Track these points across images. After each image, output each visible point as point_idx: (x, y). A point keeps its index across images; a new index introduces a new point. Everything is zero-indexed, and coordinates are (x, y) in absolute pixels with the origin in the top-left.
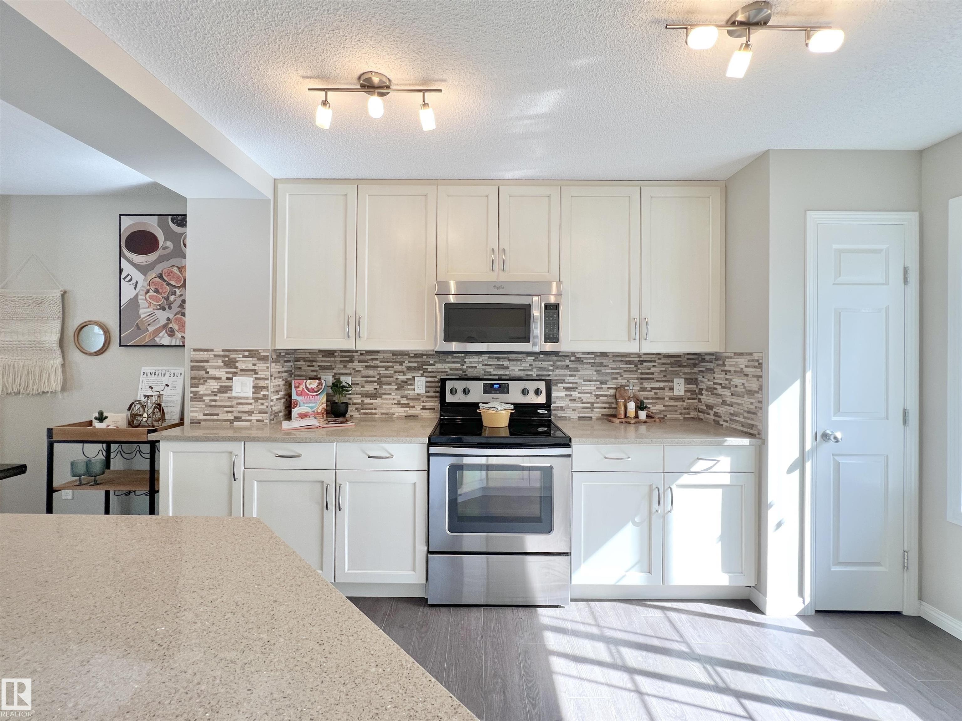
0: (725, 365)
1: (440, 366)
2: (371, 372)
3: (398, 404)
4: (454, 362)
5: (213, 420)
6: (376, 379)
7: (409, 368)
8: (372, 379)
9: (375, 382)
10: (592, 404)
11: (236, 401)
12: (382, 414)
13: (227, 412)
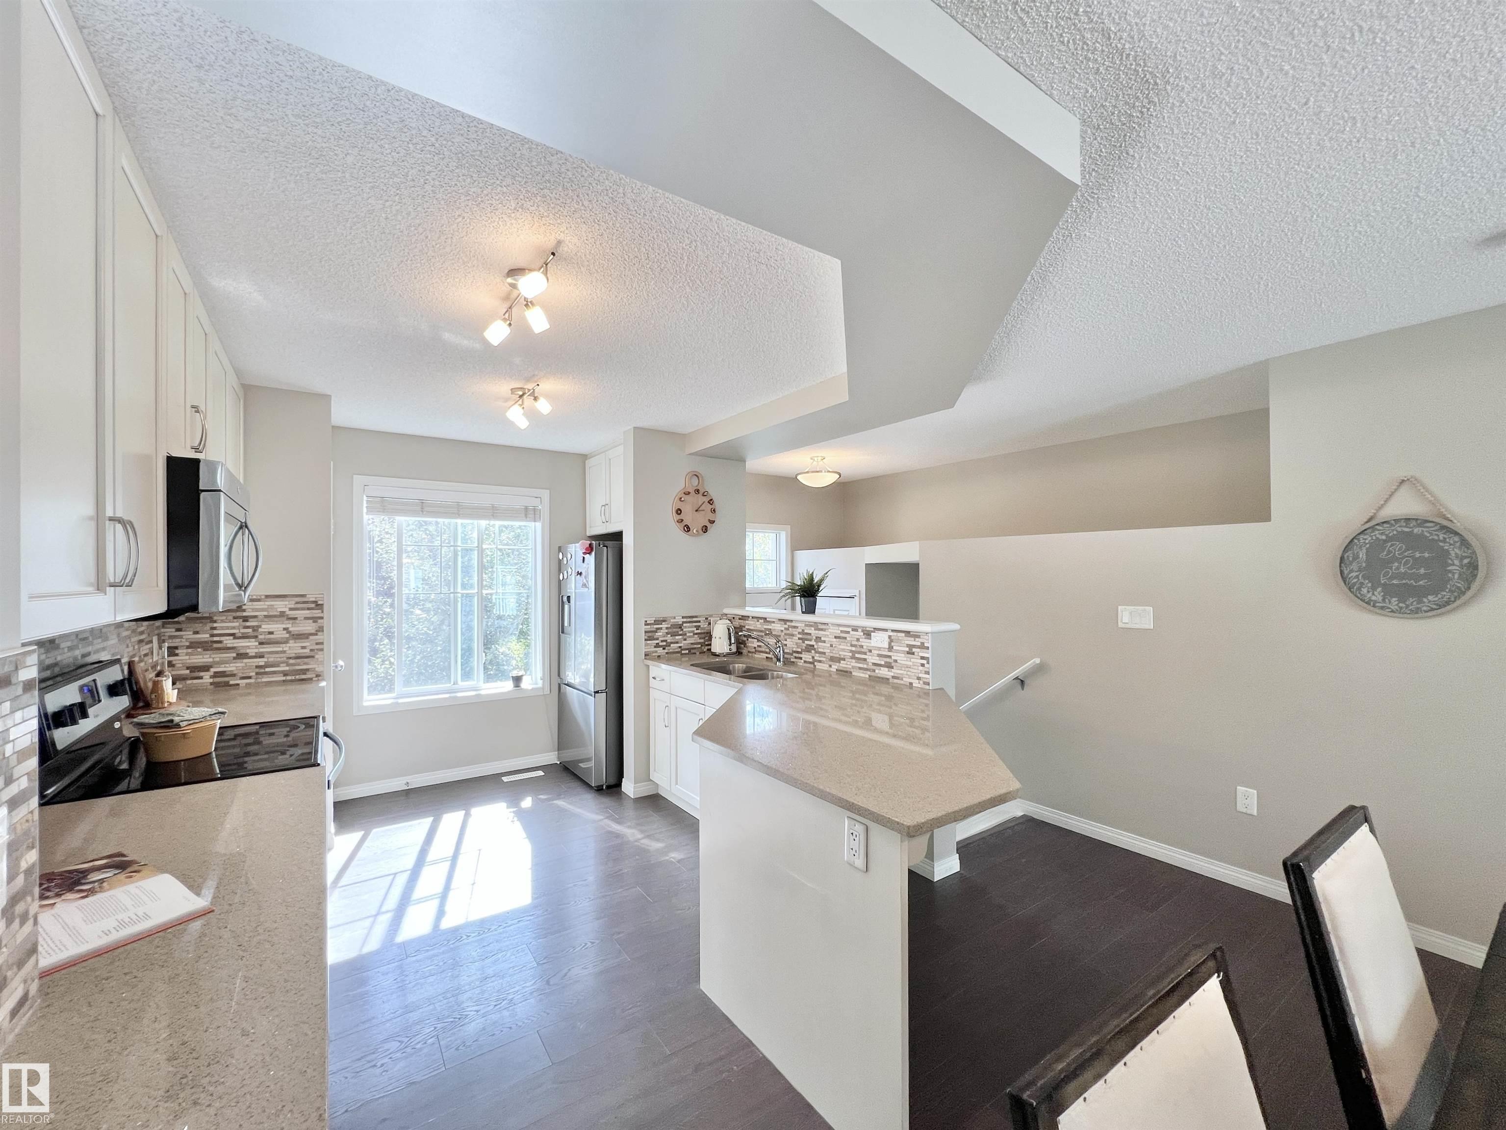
0: (244, 611)
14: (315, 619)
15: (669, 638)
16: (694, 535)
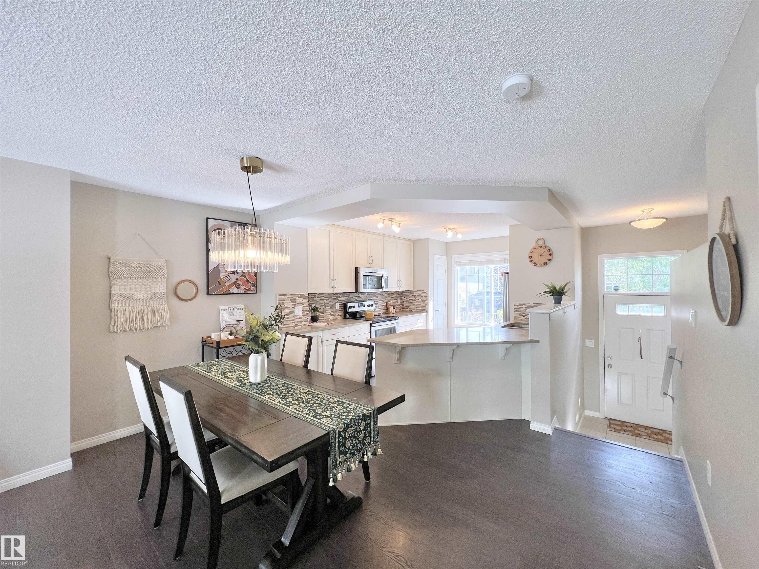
0: (414, 294)
1: (343, 298)
2: (322, 302)
3: (331, 314)
4: (347, 296)
5: (287, 327)
6: (323, 305)
7: (334, 299)
8: (322, 305)
9: (323, 306)
10: (381, 308)
11: (296, 317)
12: (326, 319)
13: (293, 323)
14: (426, 297)
15: (526, 312)
16: (538, 267)
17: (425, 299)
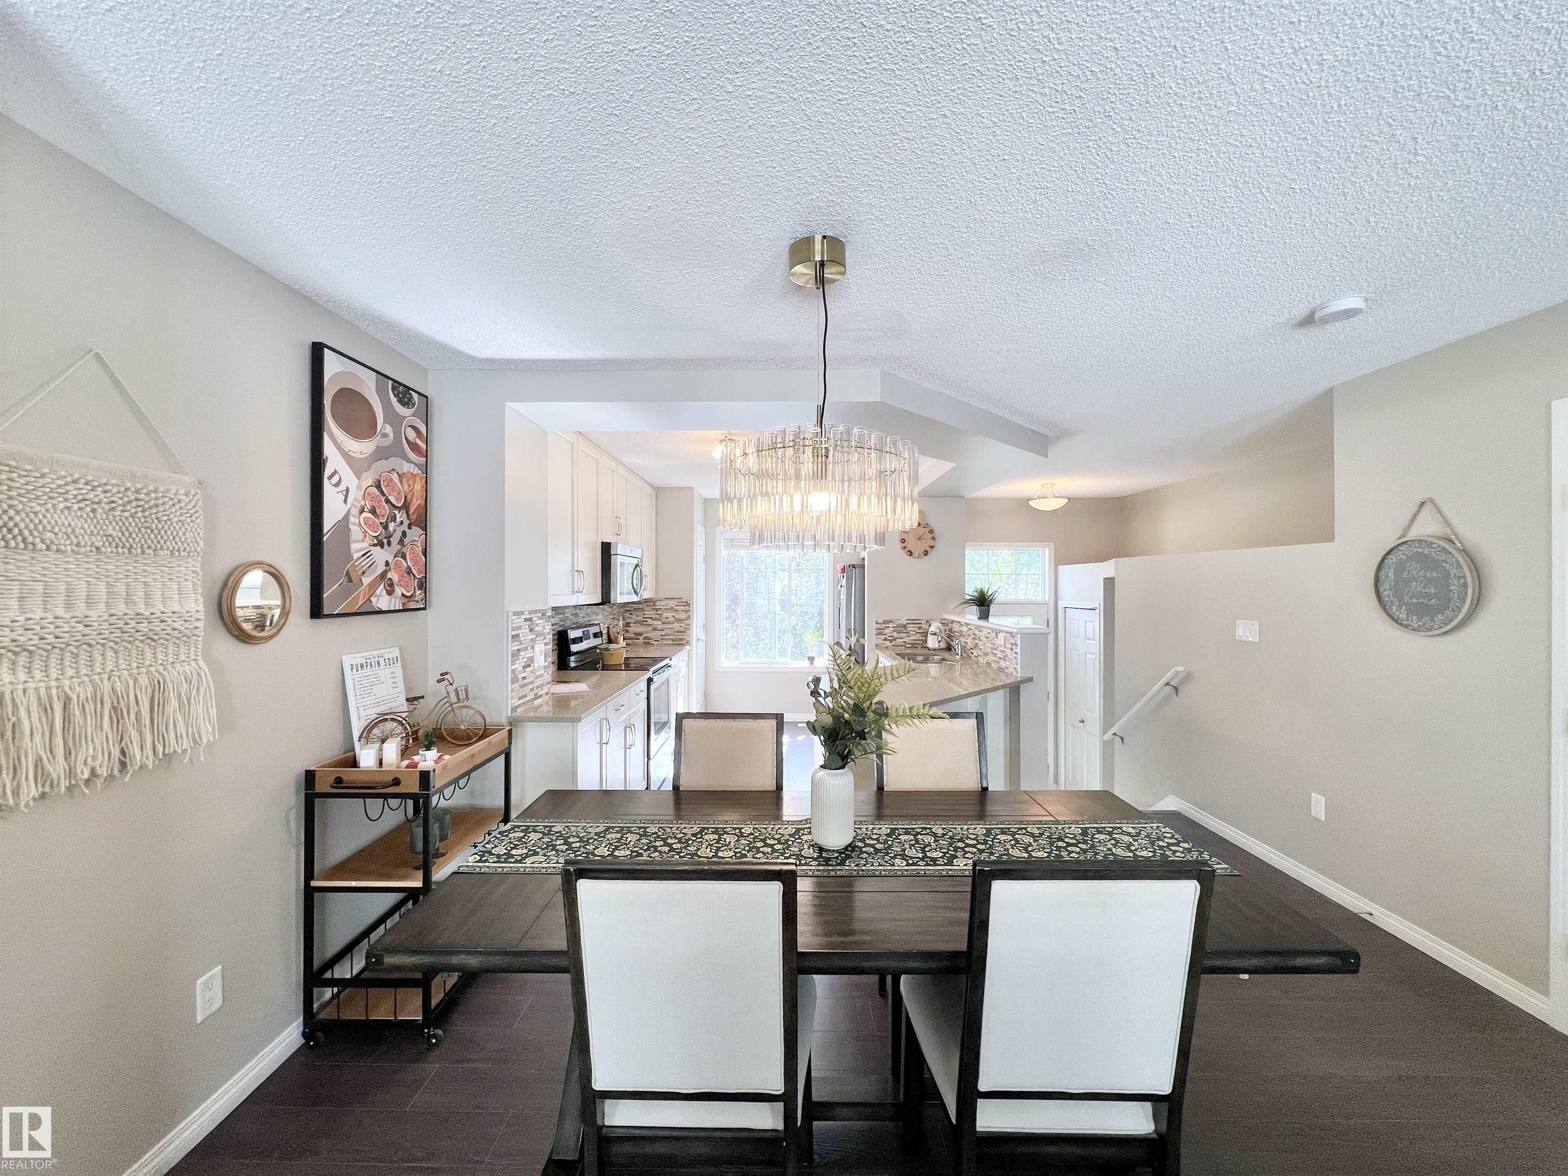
0: (656, 606)
11: (536, 675)
13: (532, 689)
14: (686, 611)
15: (895, 634)
16: (915, 557)
17: (683, 616)
